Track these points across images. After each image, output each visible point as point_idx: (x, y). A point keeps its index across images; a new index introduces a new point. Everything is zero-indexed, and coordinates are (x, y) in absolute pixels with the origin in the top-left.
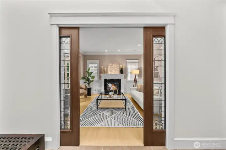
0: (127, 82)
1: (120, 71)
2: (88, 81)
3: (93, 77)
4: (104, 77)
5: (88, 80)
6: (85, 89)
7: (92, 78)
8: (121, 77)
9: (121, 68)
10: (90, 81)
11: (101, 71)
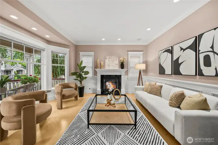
0: (129, 79)
1: (120, 65)
2: (81, 78)
3: (87, 73)
4: (100, 72)
5: (80, 76)
6: (76, 89)
7: (84, 75)
8: (122, 72)
9: (122, 61)
10: (83, 77)
11: (96, 66)
